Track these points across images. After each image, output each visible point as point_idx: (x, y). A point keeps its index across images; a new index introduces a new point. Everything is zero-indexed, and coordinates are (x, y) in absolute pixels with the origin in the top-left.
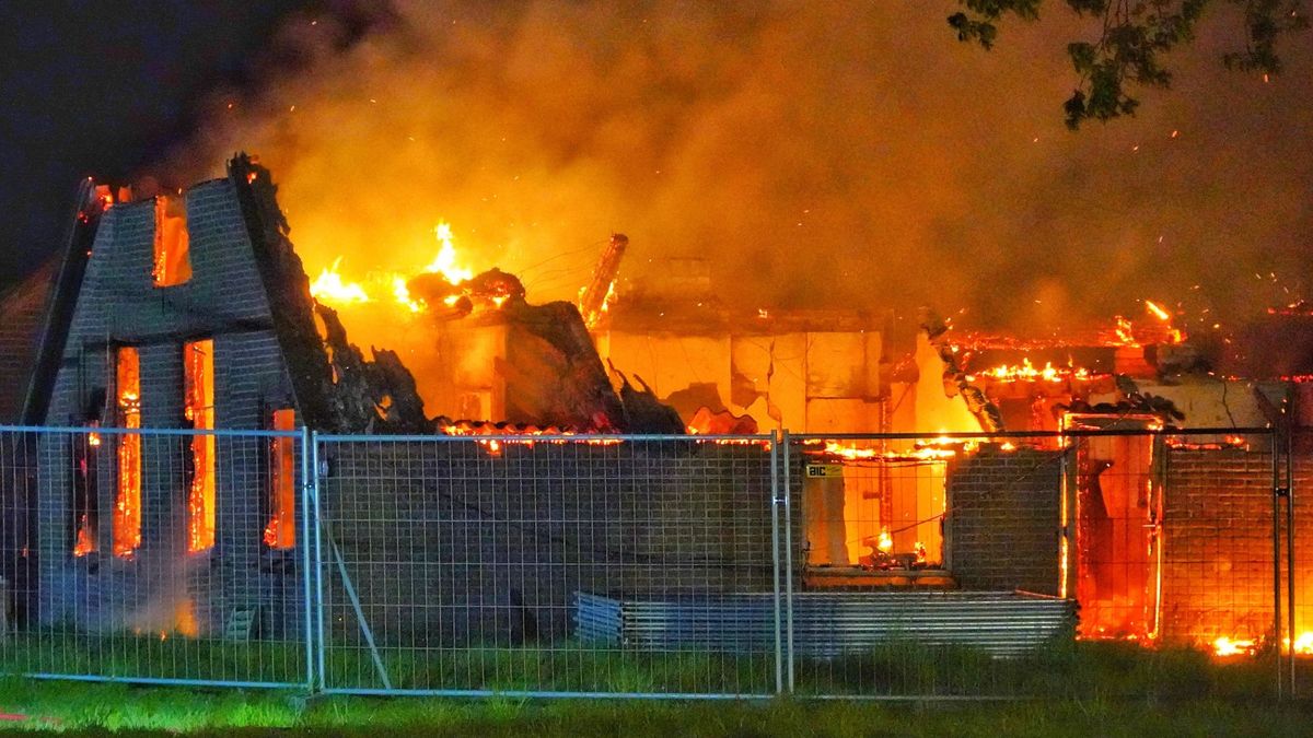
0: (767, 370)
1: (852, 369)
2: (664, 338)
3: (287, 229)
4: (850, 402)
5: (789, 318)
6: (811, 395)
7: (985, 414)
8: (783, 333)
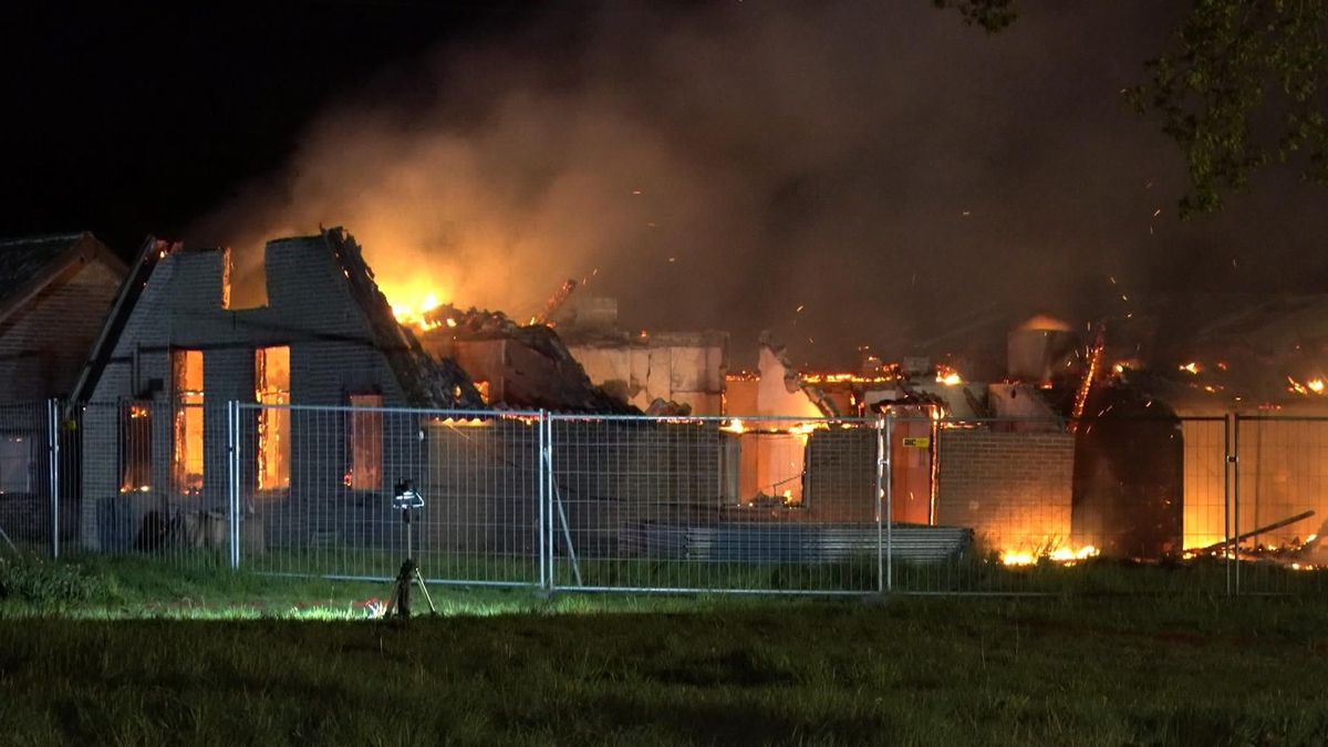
0: (646, 373)
1: (699, 373)
2: (588, 350)
3: (373, 276)
4: (696, 394)
5: (660, 337)
6: (673, 388)
7: (824, 403)
8: (657, 347)
